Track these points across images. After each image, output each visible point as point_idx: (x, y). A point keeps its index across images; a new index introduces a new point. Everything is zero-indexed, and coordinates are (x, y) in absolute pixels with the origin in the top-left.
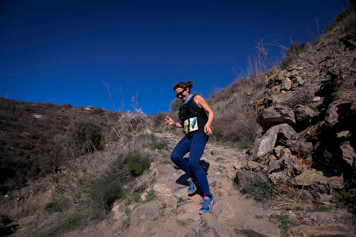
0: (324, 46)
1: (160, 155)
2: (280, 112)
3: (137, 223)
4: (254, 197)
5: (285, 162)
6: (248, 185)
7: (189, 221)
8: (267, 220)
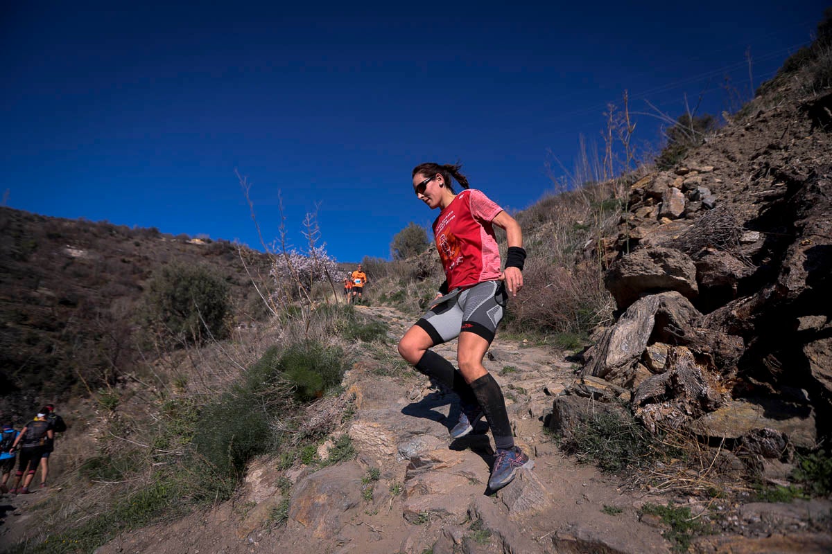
0: (765, 121)
1: (367, 354)
2: (662, 264)
3: (307, 514)
4: (597, 461)
5: (678, 379)
6: (584, 431)
7: (436, 513)
8: (634, 518)
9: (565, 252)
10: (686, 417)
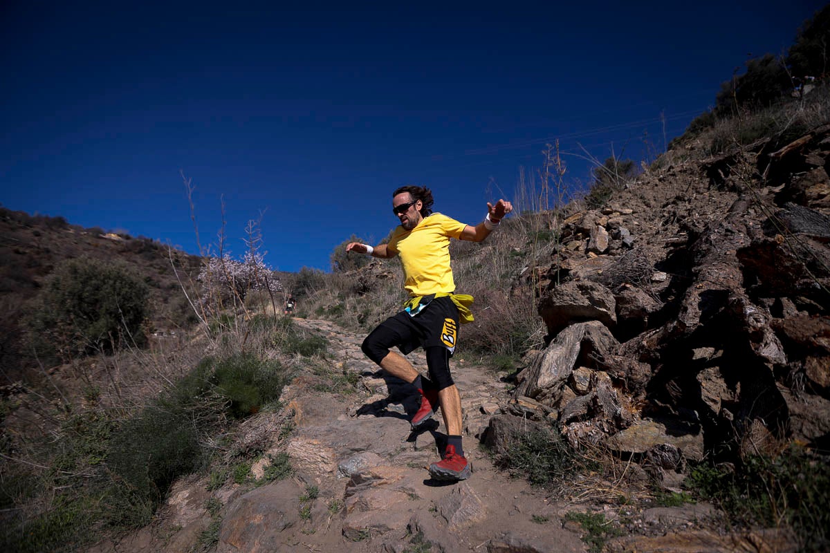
0: (674, 175)
1: (306, 369)
2: (588, 296)
3: (241, 535)
4: (528, 475)
5: (598, 400)
6: (517, 448)
7: (377, 529)
8: (558, 525)
9: (503, 277)
10: (603, 434)
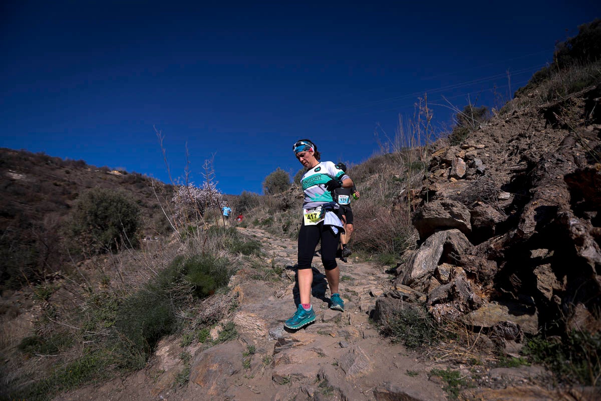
0: (517, 117)
1: (246, 264)
2: (449, 211)
3: (204, 377)
4: (404, 341)
5: (456, 288)
6: (395, 322)
7: (296, 376)
8: (425, 378)
9: (387, 196)
10: (460, 313)
